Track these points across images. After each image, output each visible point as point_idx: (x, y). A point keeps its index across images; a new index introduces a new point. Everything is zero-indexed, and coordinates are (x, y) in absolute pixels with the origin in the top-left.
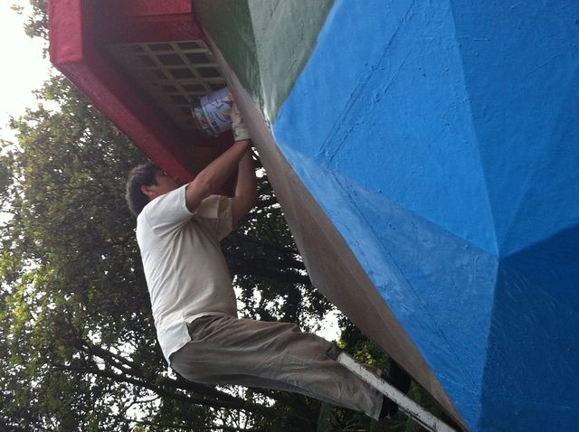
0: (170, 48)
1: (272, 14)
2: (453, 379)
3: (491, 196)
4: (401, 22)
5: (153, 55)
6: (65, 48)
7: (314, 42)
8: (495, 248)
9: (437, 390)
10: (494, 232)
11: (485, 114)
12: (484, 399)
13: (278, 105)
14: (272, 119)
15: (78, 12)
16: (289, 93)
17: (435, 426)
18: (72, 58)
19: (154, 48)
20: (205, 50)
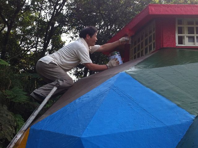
0: (154, 40)
1: (157, 74)
2: (47, 122)
3: (99, 136)
4: (150, 113)
5: (152, 34)
6: (153, 9)
7: (147, 87)
8: (83, 136)
9: (44, 116)
10: (88, 136)
11: (122, 136)
12: (41, 131)
13: (131, 75)
14: (127, 72)
15: (164, 14)
16: (134, 78)
17: (34, 115)
18: (150, 11)
19: (154, 34)
20: (153, 50)
